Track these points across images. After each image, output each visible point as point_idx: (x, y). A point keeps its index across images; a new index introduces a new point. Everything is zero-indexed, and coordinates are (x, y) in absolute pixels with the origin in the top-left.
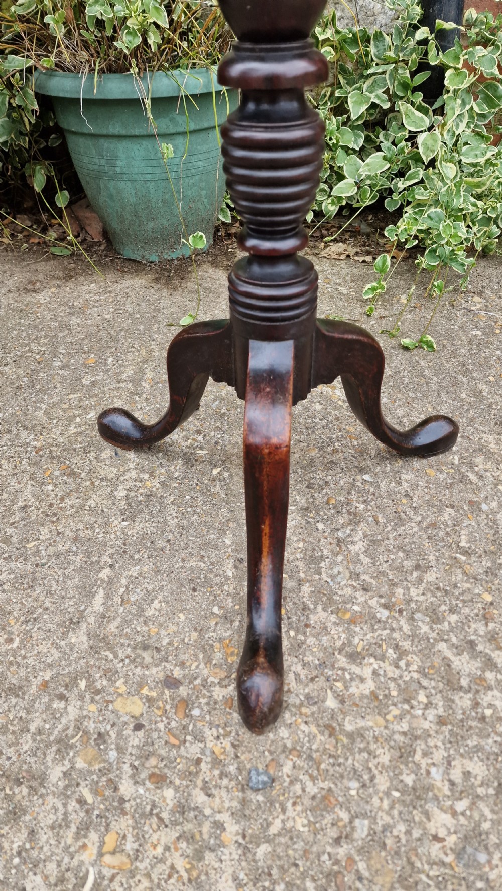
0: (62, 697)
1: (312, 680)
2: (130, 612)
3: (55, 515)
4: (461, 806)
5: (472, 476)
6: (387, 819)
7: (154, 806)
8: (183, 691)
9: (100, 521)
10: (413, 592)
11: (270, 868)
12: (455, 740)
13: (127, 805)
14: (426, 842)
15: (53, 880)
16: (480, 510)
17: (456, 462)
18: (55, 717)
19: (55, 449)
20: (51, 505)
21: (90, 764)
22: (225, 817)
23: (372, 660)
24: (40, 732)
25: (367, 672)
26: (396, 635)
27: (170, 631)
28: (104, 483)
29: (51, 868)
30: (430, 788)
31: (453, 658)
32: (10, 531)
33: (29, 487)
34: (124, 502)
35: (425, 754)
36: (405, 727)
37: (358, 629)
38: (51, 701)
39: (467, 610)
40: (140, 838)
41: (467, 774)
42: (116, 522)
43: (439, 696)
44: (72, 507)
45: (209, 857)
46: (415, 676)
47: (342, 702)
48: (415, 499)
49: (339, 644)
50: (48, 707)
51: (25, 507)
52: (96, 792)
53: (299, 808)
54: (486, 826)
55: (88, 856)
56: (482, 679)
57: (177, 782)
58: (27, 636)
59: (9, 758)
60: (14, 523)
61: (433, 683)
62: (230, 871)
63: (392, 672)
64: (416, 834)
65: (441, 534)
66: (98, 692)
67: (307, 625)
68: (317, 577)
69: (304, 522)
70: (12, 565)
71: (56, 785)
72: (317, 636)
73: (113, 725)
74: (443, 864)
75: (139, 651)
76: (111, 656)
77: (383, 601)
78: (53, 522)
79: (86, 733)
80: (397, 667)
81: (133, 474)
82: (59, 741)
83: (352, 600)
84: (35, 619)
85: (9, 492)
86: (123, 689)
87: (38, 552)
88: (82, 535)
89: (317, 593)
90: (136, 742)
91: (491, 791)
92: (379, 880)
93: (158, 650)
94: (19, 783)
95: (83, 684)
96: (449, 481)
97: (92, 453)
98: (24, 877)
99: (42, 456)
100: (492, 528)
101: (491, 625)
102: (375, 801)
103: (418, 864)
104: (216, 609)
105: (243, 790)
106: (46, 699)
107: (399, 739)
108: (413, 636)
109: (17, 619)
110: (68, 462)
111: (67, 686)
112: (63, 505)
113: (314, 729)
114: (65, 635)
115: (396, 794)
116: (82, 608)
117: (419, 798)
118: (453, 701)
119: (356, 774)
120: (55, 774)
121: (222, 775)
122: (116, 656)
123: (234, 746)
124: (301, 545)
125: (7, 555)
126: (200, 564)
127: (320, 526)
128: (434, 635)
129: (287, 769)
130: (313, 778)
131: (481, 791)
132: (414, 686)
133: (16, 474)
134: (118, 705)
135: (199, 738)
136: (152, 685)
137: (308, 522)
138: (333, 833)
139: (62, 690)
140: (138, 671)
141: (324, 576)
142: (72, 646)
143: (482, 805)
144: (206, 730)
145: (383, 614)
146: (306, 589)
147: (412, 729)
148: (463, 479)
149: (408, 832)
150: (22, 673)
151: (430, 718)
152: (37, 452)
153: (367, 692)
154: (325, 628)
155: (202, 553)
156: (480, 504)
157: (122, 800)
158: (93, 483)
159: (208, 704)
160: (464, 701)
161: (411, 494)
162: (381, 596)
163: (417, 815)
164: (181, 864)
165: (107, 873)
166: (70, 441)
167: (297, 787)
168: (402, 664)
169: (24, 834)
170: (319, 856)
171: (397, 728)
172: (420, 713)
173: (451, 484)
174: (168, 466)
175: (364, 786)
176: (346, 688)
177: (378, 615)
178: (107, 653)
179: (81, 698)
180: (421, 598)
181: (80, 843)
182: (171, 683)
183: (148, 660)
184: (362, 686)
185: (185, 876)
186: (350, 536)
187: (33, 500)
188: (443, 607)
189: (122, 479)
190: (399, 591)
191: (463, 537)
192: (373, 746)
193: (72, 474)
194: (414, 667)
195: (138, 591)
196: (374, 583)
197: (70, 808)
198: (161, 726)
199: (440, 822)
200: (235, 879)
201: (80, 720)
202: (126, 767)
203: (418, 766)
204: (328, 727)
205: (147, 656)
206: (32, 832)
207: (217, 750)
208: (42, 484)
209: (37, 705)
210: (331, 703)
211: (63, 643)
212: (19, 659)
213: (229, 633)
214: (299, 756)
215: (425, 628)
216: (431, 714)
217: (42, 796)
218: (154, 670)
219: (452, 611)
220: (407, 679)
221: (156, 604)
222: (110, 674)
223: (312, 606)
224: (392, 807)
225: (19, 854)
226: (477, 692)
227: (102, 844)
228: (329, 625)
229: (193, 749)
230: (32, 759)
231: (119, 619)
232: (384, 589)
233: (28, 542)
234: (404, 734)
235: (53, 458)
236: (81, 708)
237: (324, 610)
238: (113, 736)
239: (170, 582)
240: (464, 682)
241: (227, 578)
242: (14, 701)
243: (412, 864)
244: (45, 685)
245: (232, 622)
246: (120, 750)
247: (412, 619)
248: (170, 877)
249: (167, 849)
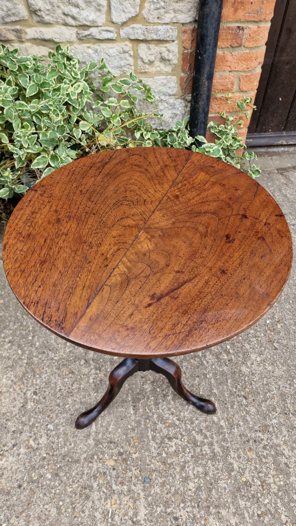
0: (91, 462)
1: (159, 448)
2: (104, 430)
3: (71, 392)
4: (196, 480)
5: (205, 362)
6: (179, 486)
7: (122, 491)
8: (124, 456)
9: (87, 394)
10: (186, 413)
11: (152, 502)
12: (196, 462)
13: (115, 492)
14: (188, 491)
15: (101, 513)
16: (207, 377)
17: (200, 355)
18: (90, 468)
19: (63, 360)
20: (69, 388)
21: (103, 481)
22: (140, 491)
23: (175, 440)
24: (87, 473)
25: (173, 444)
26: (181, 430)
27: (117, 436)
28: (85, 376)
29: (100, 510)
30: (189, 477)
31: (196, 436)
32: (58, 401)
33: (59, 380)
34: (93, 385)
35: (188, 467)
36: (183, 460)
37: (170, 429)
38: (88, 463)
39: (200, 419)
40: (120, 500)
41: (198, 471)
42: (92, 394)
43: (192, 449)
44: (76, 389)
45: (138, 502)
46: (186, 443)
47: (167, 454)
48: (187, 374)
49: (165, 435)
50: (88, 466)
51: (60, 390)
52: (107, 489)
53: (158, 486)
54: (202, 485)
55: (108, 506)
56: (203, 442)
57: (127, 484)
58: (75, 443)
59: (81, 482)
60: (58, 398)
61: (191, 445)
62: (143, 505)
63: (180, 443)
64: (185, 489)
65: (195, 389)
66: (100, 459)
67: (156, 429)
68: (158, 411)
69: (153, 388)
70: (63, 415)
71: (96, 488)
72: (159, 433)
73: (107, 469)
74: (192, 496)
75: (109, 444)
76: (102, 447)
77: (177, 418)
78: (72, 396)
79: (100, 473)
80: (181, 441)
81: (93, 371)
82: (94, 476)
83: (168, 419)
84: (76, 436)
85: (53, 383)
86: (108, 458)
87: (70, 409)
88: (83, 401)
89: (158, 417)
90: (114, 474)
91: (203, 475)
92: (177, 502)
93: (115, 443)
94: (86, 488)
95: (96, 457)
96: (198, 365)
97: (77, 362)
98: (94, 513)
99: (60, 365)
100: (209, 385)
101: (207, 423)
102: (176, 482)
103: (186, 497)
104: (129, 426)
105: (144, 483)
106: (87, 463)
107: (182, 463)
108: (186, 430)
109: (71, 436)
110: (70, 367)
111: (91, 458)
112: (73, 388)
113: (160, 464)
114: (86, 441)
115: (181, 479)
116: (89, 430)
117: (186, 479)
118: (196, 450)
119: (171, 475)
120: (95, 485)
121: (138, 480)
122: (103, 447)
123: (140, 471)
124: (153, 398)
125: (60, 412)
126: (122, 409)
127: (158, 390)
128: (191, 428)
129: (154, 476)
130: (161, 478)
131: (201, 476)
132: (186, 447)
133: (52, 374)
134: (107, 463)
135: (131, 471)
136: (115, 455)
137: (154, 388)
138: (166, 492)
139: (90, 460)
140: (110, 451)
141: (160, 410)
142: (90, 444)
143: (201, 479)
144: (132, 468)
145: (177, 423)
146: (155, 416)
147: (185, 460)
148: (202, 364)
149: (184, 489)
150: (77, 455)
151: (190, 456)
152: (58, 363)
153: (173, 451)
154: (161, 430)
155: (122, 405)
156: (207, 375)
157: (114, 491)
158: (81, 377)
159: (131, 460)
160: (198, 450)
161: (186, 372)
162: (177, 416)
163: (186, 484)
164: (131, 505)
165: (114, 509)
166: (68, 356)
167: (157, 481)
168: (183, 440)
169: (91, 503)
170: (163, 498)
171: (181, 460)
172: (187, 455)
173: (198, 366)
174: (105, 366)
175: (173, 478)
176: (168, 449)
177: (176, 423)
178: (100, 446)
179: (96, 461)
180: (188, 415)
181: (106, 503)
182: (120, 454)
183: (113, 447)
184: (172, 449)
185: (132, 507)
186: (167, 393)
187: (62, 386)
188: (194, 418)
189: (90, 374)
190: (182, 414)
191: (201, 390)
192: (175, 467)
193: (73, 373)
194: (186, 441)
195: (105, 422)
196: (174, 411)
197: (101, 494)
198: (120, 468)
199: (191, 485)
200: (144, 506)
201: (98, 469)
202: (113, 481)
203: (186, 471)
204: (164, 462)
205: (112, 446)
206: (93, 502)
207: (136, 474)
208: (63, 378)
209: (84, 465)
210: (164, 455)
211: (86, 444)
212: (75, 451)
213: (134, 434)
214: (157, 472)
215: (189, 426)
216: (190, 455)
217: (93, 492)
218: (115, 450)
219: (197, 419)
220: (184, 445)
221: (111, 427)
222: (103, 453)
223: (157, 422)
224: (180, 483)
225: (91, 507)
226: (202, 446)
227: (111, 502)
228: (162, 428)
229: (130, 474)
230: (88, 482)
231: (101, 433)
232: (178, 413)
233: (66, 406)
234: (183, 462)
235: (64, 365)
236: (97, 465)
237: (161, 423)
238: (108, 473)
239: (114, 417)
240: (199, 444)
241: (131, 414)
242: (78, 465)
243: (184, 497)
244: (85, 458)
245: (135, 430)
246: (111, 476)
247: (185, 423)
248: (129, 508)
249: (127, 501)
